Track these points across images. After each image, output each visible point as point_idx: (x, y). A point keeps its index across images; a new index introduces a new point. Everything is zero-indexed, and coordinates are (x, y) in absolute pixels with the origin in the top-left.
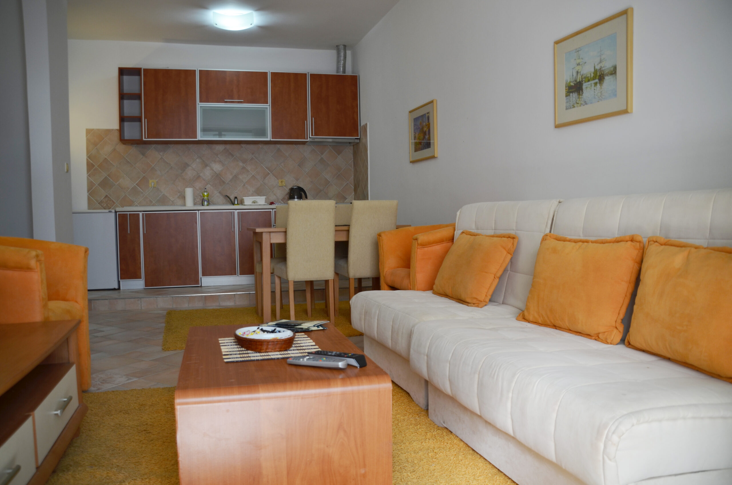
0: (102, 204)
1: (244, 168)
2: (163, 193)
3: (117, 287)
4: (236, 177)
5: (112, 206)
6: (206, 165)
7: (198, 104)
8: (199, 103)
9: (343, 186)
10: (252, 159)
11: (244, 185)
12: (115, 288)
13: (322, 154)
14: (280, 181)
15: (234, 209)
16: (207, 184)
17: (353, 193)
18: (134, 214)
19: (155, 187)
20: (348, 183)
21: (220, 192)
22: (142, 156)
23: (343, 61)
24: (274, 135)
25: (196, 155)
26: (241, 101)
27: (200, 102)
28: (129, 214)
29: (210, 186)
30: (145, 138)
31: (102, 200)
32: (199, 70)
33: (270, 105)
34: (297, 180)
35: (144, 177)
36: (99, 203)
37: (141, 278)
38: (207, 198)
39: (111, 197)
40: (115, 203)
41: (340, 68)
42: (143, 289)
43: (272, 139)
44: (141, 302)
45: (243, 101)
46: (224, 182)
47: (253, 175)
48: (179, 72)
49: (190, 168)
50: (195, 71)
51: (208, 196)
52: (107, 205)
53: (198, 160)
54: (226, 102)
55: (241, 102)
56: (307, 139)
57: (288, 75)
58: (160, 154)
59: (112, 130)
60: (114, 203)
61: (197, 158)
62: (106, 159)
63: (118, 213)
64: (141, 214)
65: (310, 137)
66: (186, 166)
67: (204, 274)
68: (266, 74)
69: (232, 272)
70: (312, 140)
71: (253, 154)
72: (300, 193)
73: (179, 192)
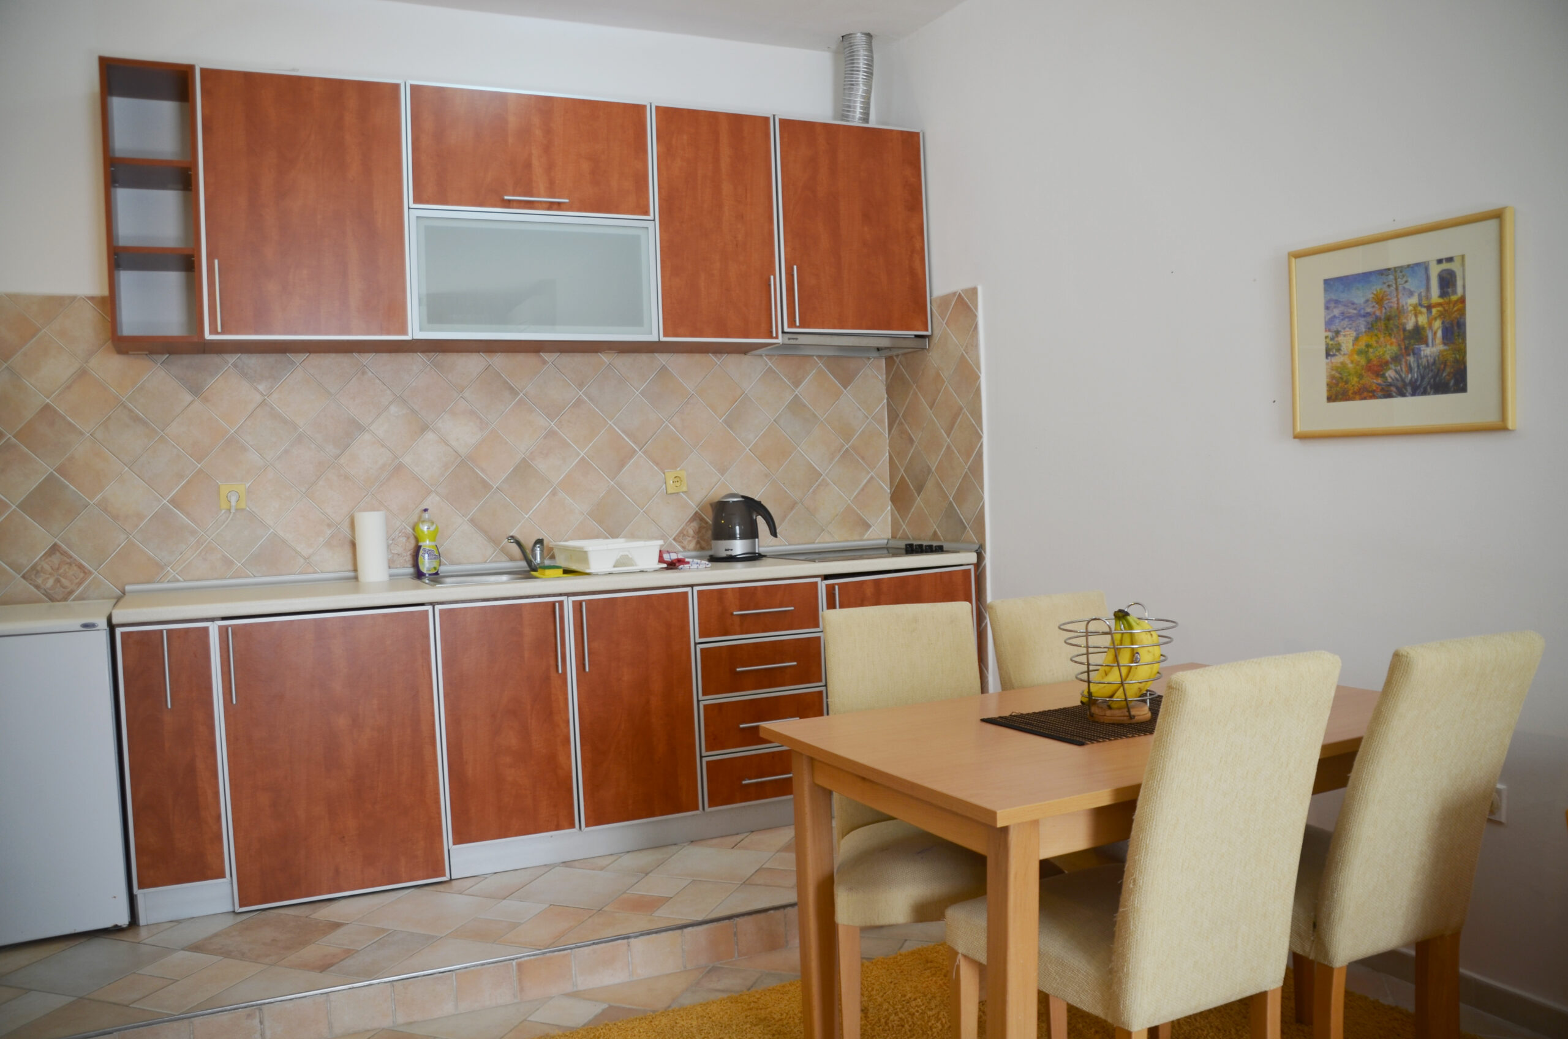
0: (39, 581)
1: (551, 434)
2: (272, 530)
3: (124, 920)
4: (523, 470)
5: (80, 584)
6: (424, 428)
7: (409, 208)
8: (412, 205)
9: (861, 487)
10: (579, 402)
11: (554, 493)
13: (797, 384)
14: (670, 475)
15: (561, 595)
16: (429, 493)
17: (889, 508)
18: (187, 630)
19: (243, 510)
20: (872, 477)
21: (472, 521)
22: (188, 397)
23: (864, 85)
24: (672, 322)
25: (388, 392)
26: (559, 204)
27: (415, 202)
28: (168, 631)
29: (438, 498)
30: (213, 331)
31: (36, 564)
32: (412, 86)
33: (654, 220)
34: (723, 471)
35: (200, 471)
36: (23, 577)
37: (222, 875)
38: (434, 544)
39: (71, 553)
40: (91, 573)
43: (665, 335)
44: (261, 1023)
45: (567, 201)
46: (486, 486)
47: (583, 459)
48: (336, 89)
49: (367, 437)
50: (395, 88)
51: (435, 536)
52: (58, 581)
53: (393, 409)
54: (508, 204)
55: (559, 206)
56: (777, 337)
57: (713, 118)
58: (257, 389)
59: (73, 298)
60: (86, 573)
61: (391, 403)
62: (47, 407)
63: (118, 631)
64: (214, 629)
65: (783, 332)
66: (355, 428)
67: (461, 837)
68: (637, 111)
69: (563, 820)
70: (789, 339)
71: (581, 386)
72: (751, 517)
73: (329, 526)
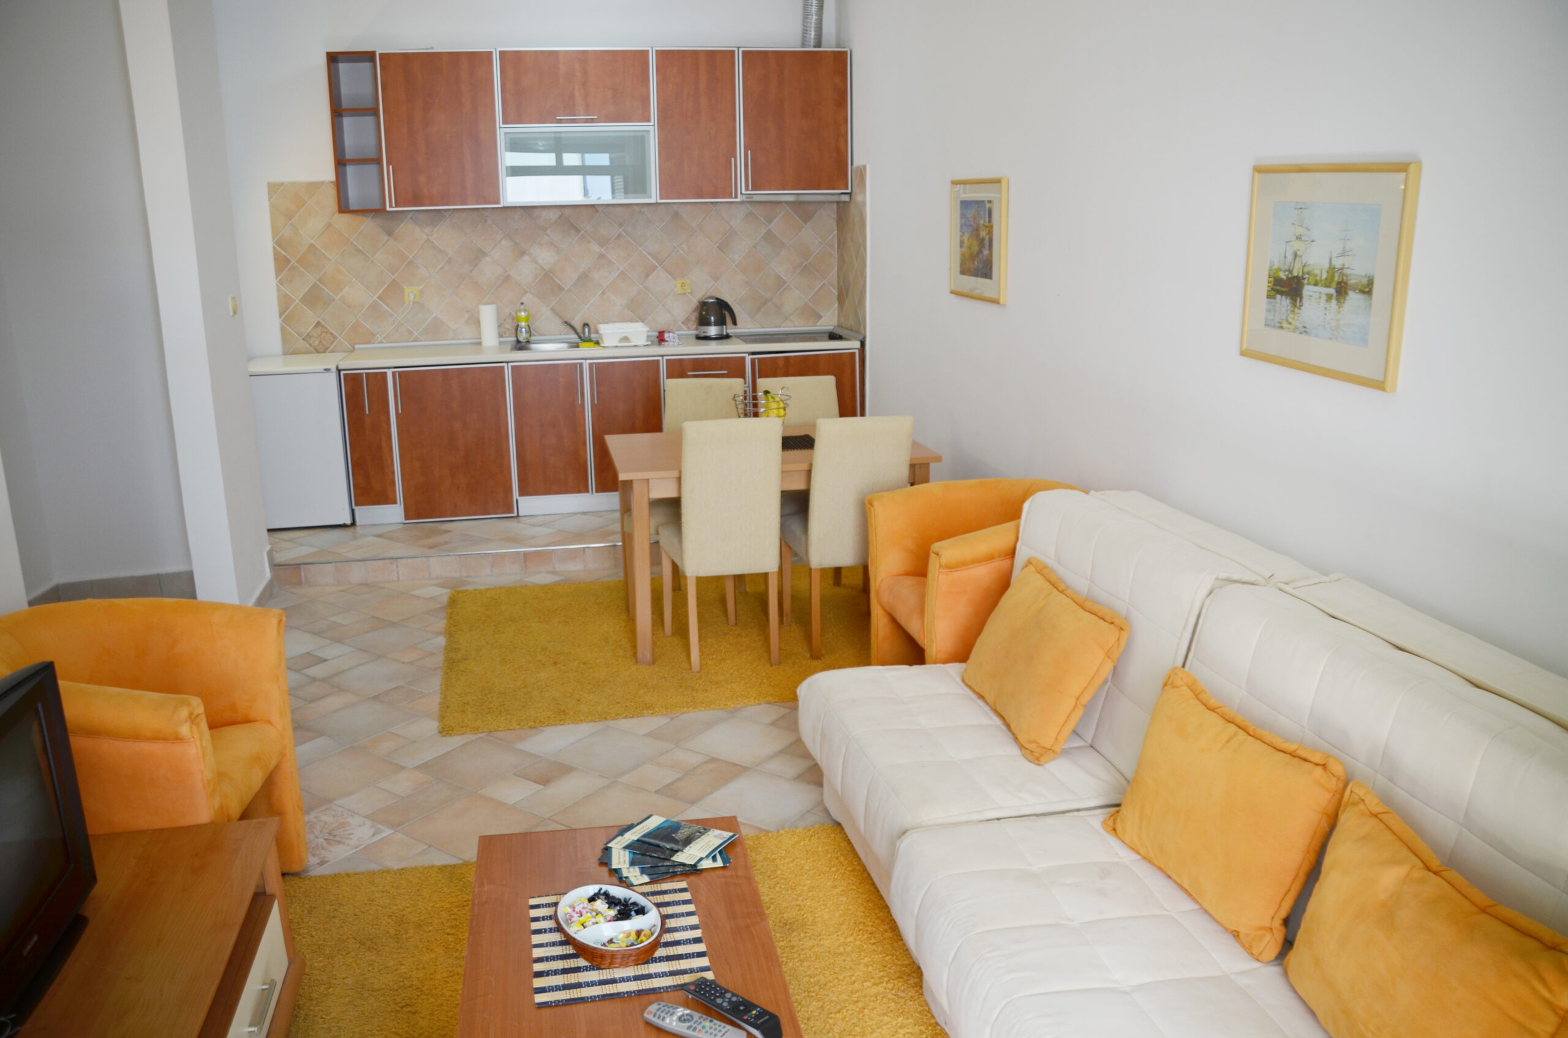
0: (311, 342)
1: (602, 256)
2: (435, 314)
3: (348, 521)
4: (584, 278)
5: (332, 343)
6: (523, 253)
7: (500, 128)
8: (502, 126)
9: (816, 290)
10: (619, 236)
11: (603, 293)
12: (345, 524)
13: (770, 221)
14: (679, 283)
15: (582, 359)
16: (526, 292)
17: (837, 305)
18: (376, 373)
19: (418, 303)
20: (824, 285)
21: (552, 310)
22: (386, 238)
23: (816, 15)
24: (665, 191)
25: (501, 232)
26: (592, 119)
27: (504, 123)
28: (367, 374)
29: (531, 296)
30: (391, 206)
31: (309, 333)
32: (500, 52)
33: (654, 125)
34: (716, 278)
35: (394, 281)
36: (303, 339)
37: (395, 502)
38: (526, 324)
39: (327, 326)
40: (337, 338)
41: (811, 31)
42: (401, 526)
43: (661, 199)
44: (397, 567)
45: (596, 117)
46: (561, 289)
47: (622, 272)
48: (455, 57)
49: (488, 259)
50: (489, 54)
51: (527, 319)
52: (320, 342)
53: (504, 242)
54: (560, 121)
55: (592, 121)
56: (736, 197)
57: (695, 54)
58: (424, 232)
59: (323, 183)
60: (335, 338)
61: (502, 239)
62: (312, 245)
63: (342, 373)
64: (389, 373)
65: (741, 193)
66: (480, 254)
67: (523, 492)
68: (645, 53)
69: (581, 487)
70: (747, 198)
71: (621, 225)
72: (722, 312)
73: (467, 312)
